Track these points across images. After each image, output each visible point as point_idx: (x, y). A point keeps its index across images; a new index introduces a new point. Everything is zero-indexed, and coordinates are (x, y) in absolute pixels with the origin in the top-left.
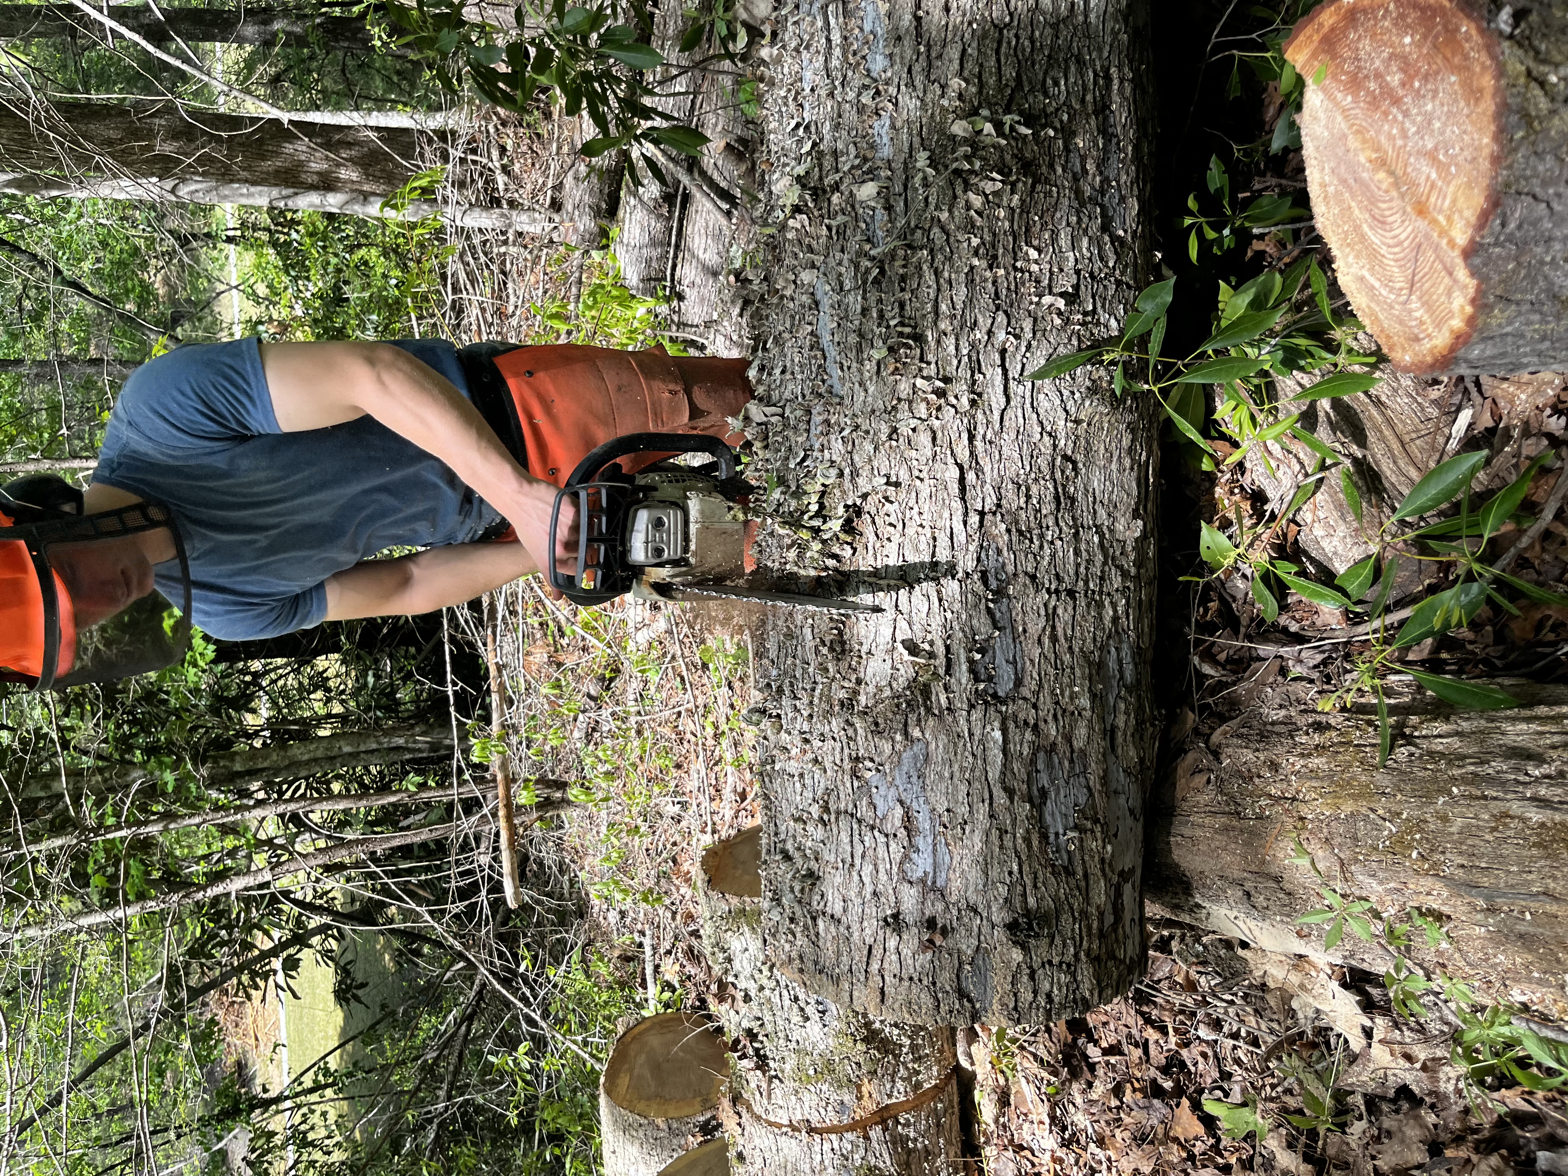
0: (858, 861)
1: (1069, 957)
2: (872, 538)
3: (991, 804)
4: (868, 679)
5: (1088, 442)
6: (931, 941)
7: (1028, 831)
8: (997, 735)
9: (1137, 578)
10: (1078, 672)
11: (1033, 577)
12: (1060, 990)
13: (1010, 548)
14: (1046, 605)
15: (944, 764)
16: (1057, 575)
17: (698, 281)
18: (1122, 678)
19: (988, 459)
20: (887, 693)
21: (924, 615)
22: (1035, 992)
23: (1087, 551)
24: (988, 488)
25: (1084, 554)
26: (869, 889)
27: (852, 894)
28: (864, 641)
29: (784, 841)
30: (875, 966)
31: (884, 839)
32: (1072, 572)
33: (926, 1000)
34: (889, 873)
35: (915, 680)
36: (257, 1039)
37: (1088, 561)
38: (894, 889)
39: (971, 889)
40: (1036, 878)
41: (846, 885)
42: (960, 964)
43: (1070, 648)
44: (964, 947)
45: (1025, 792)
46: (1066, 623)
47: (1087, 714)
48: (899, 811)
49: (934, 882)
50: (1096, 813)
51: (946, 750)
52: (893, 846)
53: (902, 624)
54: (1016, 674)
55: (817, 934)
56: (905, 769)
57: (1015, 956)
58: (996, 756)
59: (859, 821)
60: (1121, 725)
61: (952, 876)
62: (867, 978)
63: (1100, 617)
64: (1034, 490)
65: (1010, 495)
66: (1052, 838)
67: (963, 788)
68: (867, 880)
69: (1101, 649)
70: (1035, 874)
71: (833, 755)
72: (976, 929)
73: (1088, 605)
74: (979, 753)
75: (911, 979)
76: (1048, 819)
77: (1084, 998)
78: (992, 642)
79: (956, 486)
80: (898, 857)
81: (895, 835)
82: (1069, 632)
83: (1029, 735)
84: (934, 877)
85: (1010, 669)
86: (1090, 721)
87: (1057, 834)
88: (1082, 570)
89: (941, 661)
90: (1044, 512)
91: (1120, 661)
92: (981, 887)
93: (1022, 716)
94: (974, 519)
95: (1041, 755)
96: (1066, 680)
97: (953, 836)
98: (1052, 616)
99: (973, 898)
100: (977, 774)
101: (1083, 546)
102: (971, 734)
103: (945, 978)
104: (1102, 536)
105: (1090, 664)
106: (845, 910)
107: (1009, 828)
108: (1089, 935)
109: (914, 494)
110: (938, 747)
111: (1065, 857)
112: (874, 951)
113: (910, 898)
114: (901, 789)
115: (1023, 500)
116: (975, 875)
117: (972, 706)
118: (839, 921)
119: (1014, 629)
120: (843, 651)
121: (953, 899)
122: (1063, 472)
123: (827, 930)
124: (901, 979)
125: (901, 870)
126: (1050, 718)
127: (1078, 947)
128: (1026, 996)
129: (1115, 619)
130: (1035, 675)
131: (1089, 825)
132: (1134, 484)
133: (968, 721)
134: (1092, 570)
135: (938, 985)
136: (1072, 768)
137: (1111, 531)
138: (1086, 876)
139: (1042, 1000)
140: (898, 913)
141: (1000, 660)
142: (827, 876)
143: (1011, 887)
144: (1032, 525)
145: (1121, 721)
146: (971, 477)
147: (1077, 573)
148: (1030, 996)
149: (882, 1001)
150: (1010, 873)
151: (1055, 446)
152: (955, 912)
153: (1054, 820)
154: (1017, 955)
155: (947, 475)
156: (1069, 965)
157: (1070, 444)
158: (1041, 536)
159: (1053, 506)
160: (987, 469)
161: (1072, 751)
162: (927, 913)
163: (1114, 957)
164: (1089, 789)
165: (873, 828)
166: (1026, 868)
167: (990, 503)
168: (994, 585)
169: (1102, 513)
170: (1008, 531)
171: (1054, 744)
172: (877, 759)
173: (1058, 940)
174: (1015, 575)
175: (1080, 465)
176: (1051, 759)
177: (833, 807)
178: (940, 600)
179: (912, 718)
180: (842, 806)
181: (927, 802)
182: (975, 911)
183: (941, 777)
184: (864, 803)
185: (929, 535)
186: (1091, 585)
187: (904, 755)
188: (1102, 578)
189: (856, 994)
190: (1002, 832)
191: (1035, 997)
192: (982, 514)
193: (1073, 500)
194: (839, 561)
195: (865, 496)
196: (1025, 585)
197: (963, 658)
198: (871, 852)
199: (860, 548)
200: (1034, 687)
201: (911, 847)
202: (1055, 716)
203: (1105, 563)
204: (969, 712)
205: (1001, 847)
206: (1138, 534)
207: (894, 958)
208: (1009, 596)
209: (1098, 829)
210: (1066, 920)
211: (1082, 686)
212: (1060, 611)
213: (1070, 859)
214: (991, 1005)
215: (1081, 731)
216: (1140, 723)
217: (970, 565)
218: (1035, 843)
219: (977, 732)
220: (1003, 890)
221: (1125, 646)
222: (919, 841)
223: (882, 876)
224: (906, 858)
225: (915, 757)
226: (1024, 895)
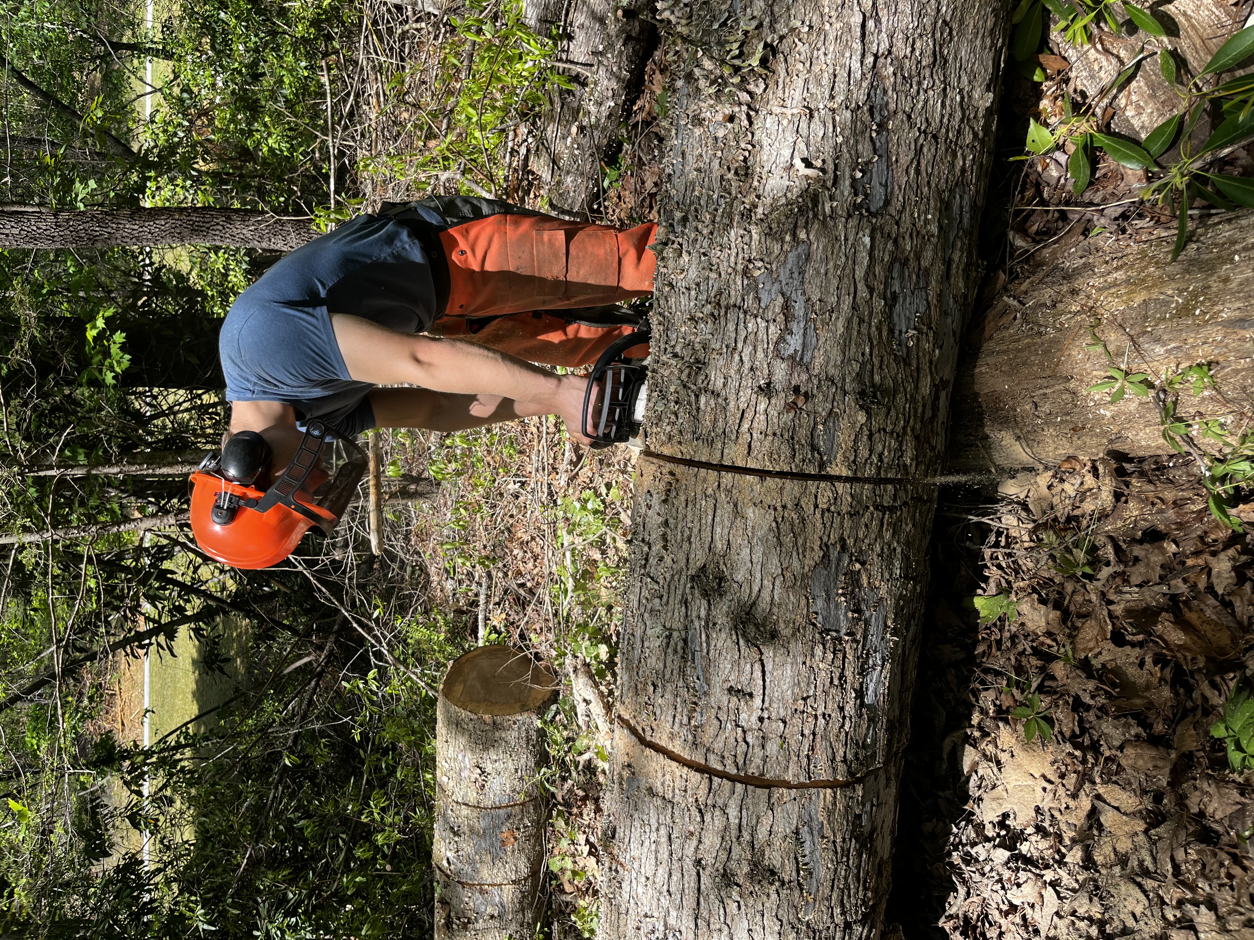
0: (740, 345)
1: (899, 429)
2: (783, 73)
3: (854, 298)
4: (766, 194)
5: (962, 15)
6: (794, 403)
7: (880, 322)
8: (867, 240)
9: (982, 142)
10: (932, 202)
11: (909, 117)
12: (889, 452)
13: (894, 90)
14: (916, 141)
15: (821, 262)
16: (927, 119)
17: (587, 23)
18: (961, 222)
19: (885, 11)
20: (783, 201)
21: (819, 139)
22: (871, 451)
23: (951, 107)
24: (884, 35)
25: (948, 108)
26: (747, 365)
27: (732, 372)
28: (765, 164)
29: (674, 346)
30: (746, 426)
31: (764, 324)
32: (937, 120)
33: (786, 450)
34: (766, 351)
35: (807, 190)
36: (123, 724)
37: (950, 115)
38: (768, 364)
39: (832, 363)
40: (882, 361)
41: (727, 365)
42: (816, 424)
43: (929, 183)
44: (820, 409)
45: (882, 291)
46: (928, 162)
47: (934, 240)
48: (780, 300)
49: (802, 359)
50: (931, 323)
51: (825, 249)
52: (772, 328)
53: (801, 145)
54: (886, 195)
55: (698, 409)
56: (789, 266)
57: (859, 418)
58: (864, 258)
59: (745, 313)
60: (956, 259)
61: (816, 354)
62: (737, 437)
63: (952, 165)
64: (918, 44)
65: (899, 44)
66: (897, 333)
67: (835, 282)
68: (746, 359)
69: (950, 191)
70: (882, 357)
71: (728, 261)
72: (831, 395)
73: (947, 150)
74: (851, 256)
75: (774, 434)
76: (896, 318)
77: (905, 465)
78: (870, 166)
79: (858, 30)
80: (774, 337)
81: (774, 321)
82: (930, 170)
83: (890, 246)
84: (802, 355)
85: (882, 190)
86: (936, 247)
87: (900, 332)
88: (945, 120)
89: (831, 175)
90: (924, 63)
91: (961, 207)
92: (839, 363)
93: (887, 229)
94: (870, 60)
95: (897, 266)
96: (922, 208)
97: (822, 320)
98: (919, 152)
99: (832, 371)
100: (847, 271)
101: (948, 102)
102: (846, 239)
103: (803, 433)
104: (962, 98)
105: (942, 200)
106: (724, 385)
107: (866, 319)
108: (915, 416)
109: (822, 37)
110: (818, 248)
111: (905, 350)
112: (746, 415)
113: (780, 371)
114: (784, 283)
115: (909, 50)
116: (836, 355)
117: (849, 216)
118: (718, 395)
119: (889, 158)
120: (746, 175)
121: (816, 371)
122: (942, 34)
123: (707, 402)
124: (766, 435)
125: (776, 348)
126: (907, 237)
127: (907, 422)
128: (864, 452)
129: (963, 170)
130: (901, 198)
131: (925, 329)
132: (990, 63)
133: (845, 227)
134: (953, 123)
135: (796, 439)
136: (918, 282)
137: (969, 97)
138: (918, 369)
139: (875, 459)
140: (770, 383)
141: (875, 182)
142: (712, 361)
143: (863, 365)
144: (913, 73)
145: (956, 257)
146: (871, 24)
147: (941, 121)
148: (866, 454)
149: (749, 453)
150: (863, 354)
151: (938, 11)
152: (816, 382)
153: (900, 320)
154: (861, 417)
155: (852, 20)
156: (898, 435)
157: (950, 12)
158: (919, 83)
159: (931, 60)
160: (884, 20)
161: (919, 269)
162: (793, 383)
163: (929, 443)
164: (928, 303)
165: (756, 317)
166: (876, 351)
167: (884, 46)
168: (878, 119)
169: (965, 79)
170: (895, 74)
171: (907, 259)
172: (766, 259)
173: (893, 413)
174: (895, 113)
175: (955, 33)
176: (903, 271)
177: (723, 303)
178: (834, 127)
179: (801, 221)
180: (732, 302)
181: (804, 293)
182: (833, 382)
183: (818, 273)
184: (751, 296)
185: (831, 71)
186: (950, 135)
187: (790, 255)
188: (959, 132)
189: (726, 451)
190: (861, 321)
191: (870, 455)
192: (876, 57)
193: (946, 61)
194: (752, 98)
195: (782, 38)
196: (902, 121)
197: (847, 175)
198: (752, 336)
199: (771, 84)
200: (899, 206)
201: (787, 330)
202: (911, 235)
203: (962, 121)
204: (847, 220)
205: (859, 332)
206: (988, 104)
207: (763, 417)
208: (888, 130)
209: (931, 335)
210: (900, 399)
211: (933, 215)
212: (925, 150)
213: (908, 353)
214: (835, 458)
215: (928, 254)
216: (968, 265)
217: (862, 98)
218: (885, 334)
219: (851, 238)
220: (856, 367)
221: (966, 197)
222: (794, 326)
223: (760, 355)
224: (781, 339)
225: (799, 256)
226: (872, 372)
